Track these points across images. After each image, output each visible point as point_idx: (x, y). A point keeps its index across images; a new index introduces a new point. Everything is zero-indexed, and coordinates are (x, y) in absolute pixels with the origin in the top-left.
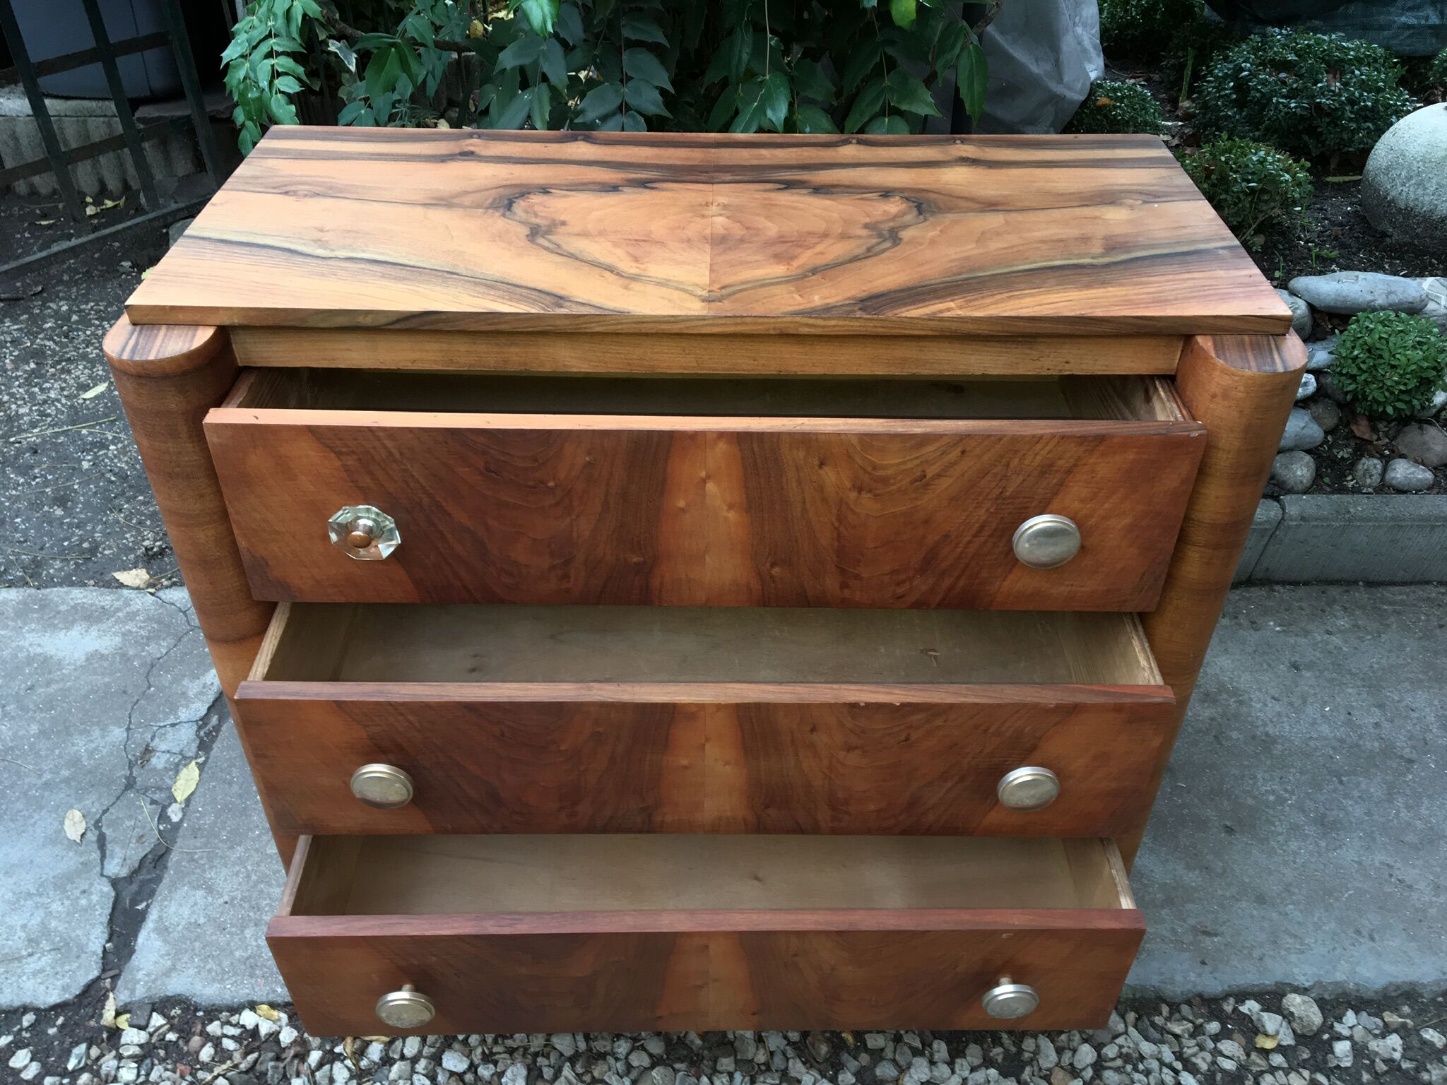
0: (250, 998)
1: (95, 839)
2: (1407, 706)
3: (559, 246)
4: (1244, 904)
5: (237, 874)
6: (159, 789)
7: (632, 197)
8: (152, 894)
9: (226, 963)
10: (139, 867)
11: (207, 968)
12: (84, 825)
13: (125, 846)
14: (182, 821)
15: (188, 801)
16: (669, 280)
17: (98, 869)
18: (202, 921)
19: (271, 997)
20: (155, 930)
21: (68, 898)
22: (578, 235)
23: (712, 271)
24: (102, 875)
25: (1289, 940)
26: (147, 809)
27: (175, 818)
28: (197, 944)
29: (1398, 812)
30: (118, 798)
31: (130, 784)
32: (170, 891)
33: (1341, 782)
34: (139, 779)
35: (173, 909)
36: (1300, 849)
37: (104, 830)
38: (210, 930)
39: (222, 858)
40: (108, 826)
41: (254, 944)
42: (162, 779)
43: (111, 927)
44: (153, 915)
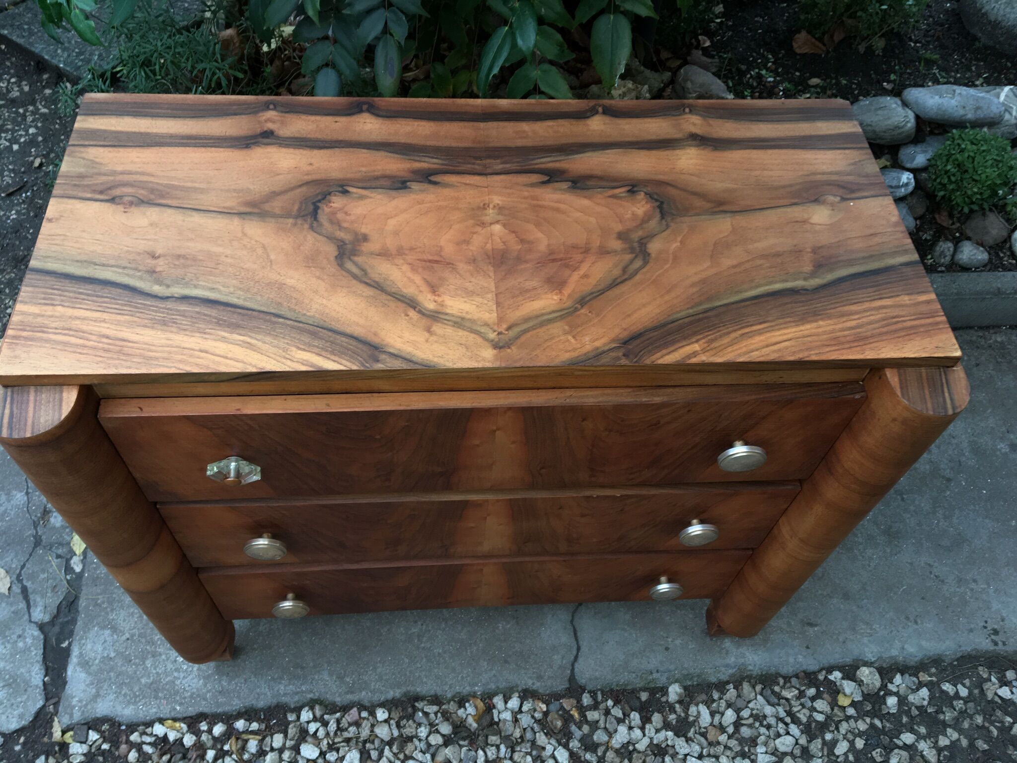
0: (158, 716)
1: (19, 591)
2: (950, 435)
3: (366, 273)
4: (835, 601)
6: (61, 544)
7: (420, 197)
8: (71, 634)
9: (136, 689)
10: (58, 612)
11: (123, 692)
12: (8, 578)
13: (43, 596)
14: (83, 571)
15: (85, 554)
16: (463, 319)
17: (27, 617)
18: (112, 655)
19: (173, 714)
20: (79, 664)
21: (9, 642)
22: (379, 255)
23: (498, 304)
24: (30, 621)
25: (863, 627)
26: (55, 562)
27: (78, 569)
28: (112, 674)
29: (939, 521)
30: (31, 555)
31: (38, 542)
32: (85, 632)
33: (903, 499)
34: (44, 537)
35: (89, 646)
36: (873, 555)
37: (25, 583)
38: (120, 662)
39: (119, 601)
40: (28, 580)
41: (154, 671)
42: (61, 536)
43: (46, 664)
44: (75, 652)
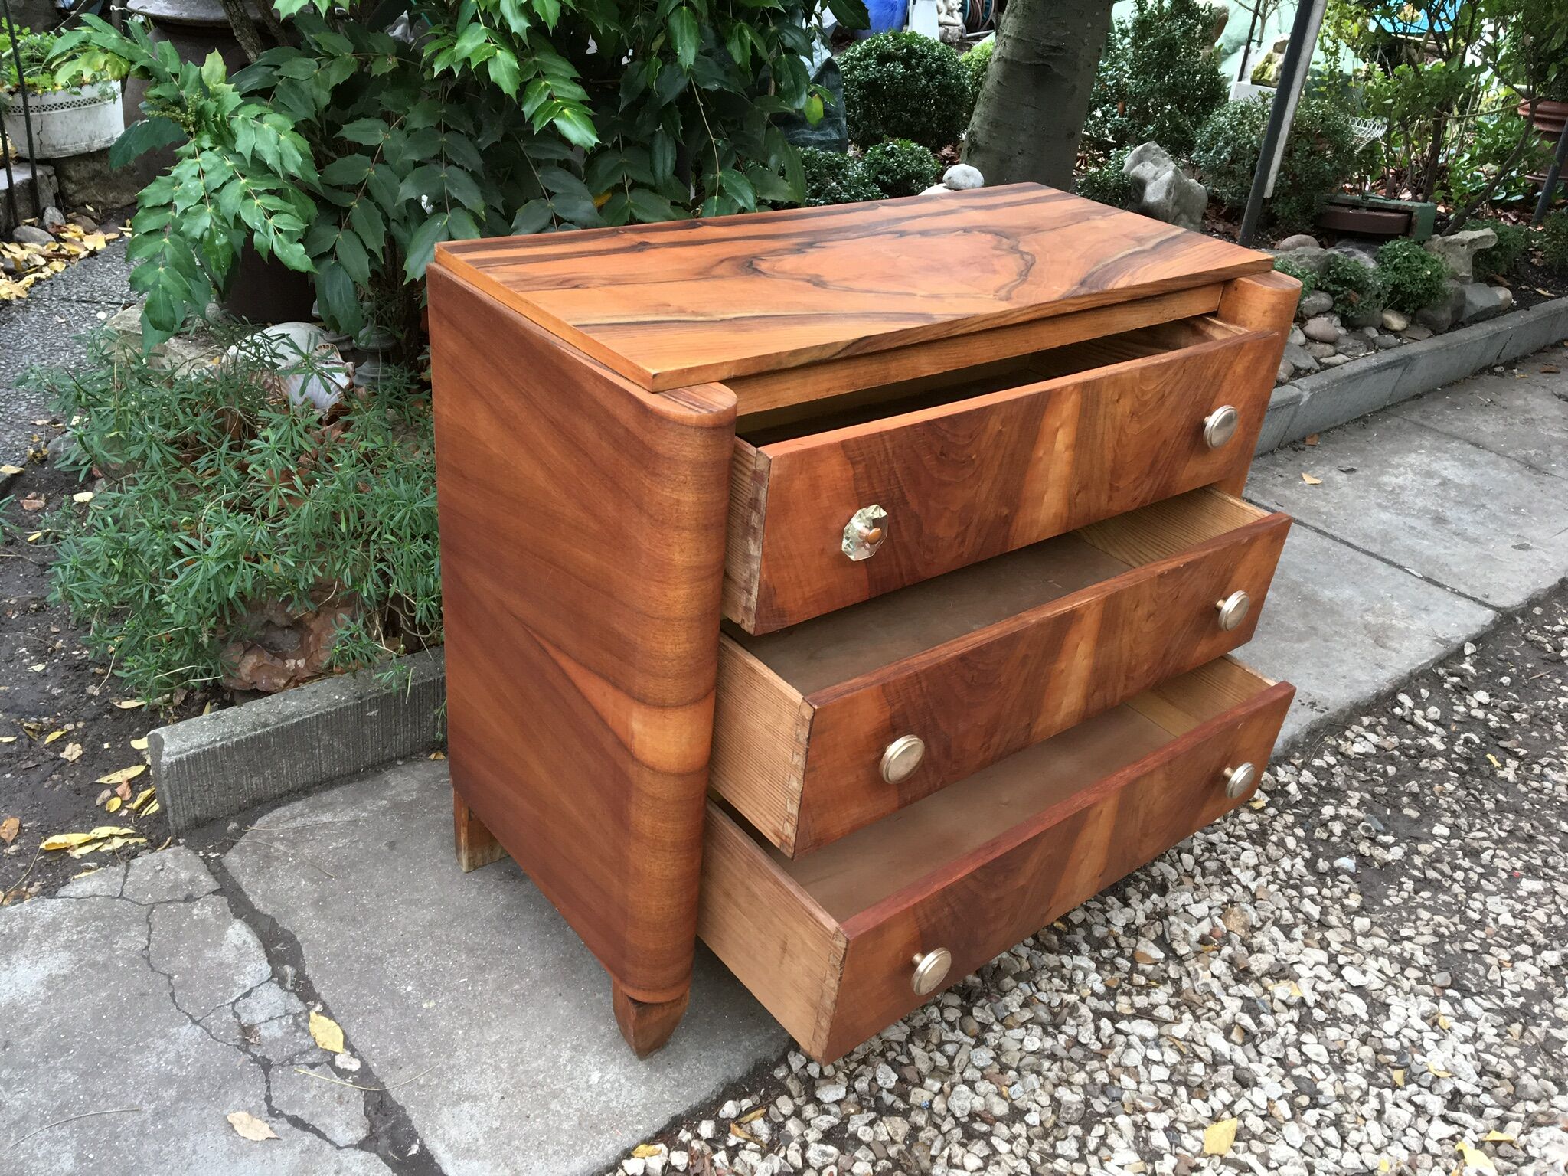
0: (621, 1148)
1: (289, 1125)
5: (482, 1072)
6: (304, 1052)
8: (412, 1135)
9: (564, 1139)
10: (370, 1121)
11: (550, 1152)
12: (260, 1120)
13: (332, 1114)
14: (364, 1065)
15: (348, 1045)
17: (328, 1146)
18: (496, 1124)
19: (640, 1136)
20: (456, 1157)
24: (339, 1148)
26: (313, 1073)
27: (354, 1066)
28: (516, 1143)
30: (267, 1081)
31: (265, 1064)
32: (432, 1121)
34: (269, 1056)
35: (454, 1132)
37: (287, 1113)
38: (513, 1126)
39: (450, 1069)
40: (291, 1109)
41: (571, 1110)
42: (296, 1043)
44: (438, 1149)
